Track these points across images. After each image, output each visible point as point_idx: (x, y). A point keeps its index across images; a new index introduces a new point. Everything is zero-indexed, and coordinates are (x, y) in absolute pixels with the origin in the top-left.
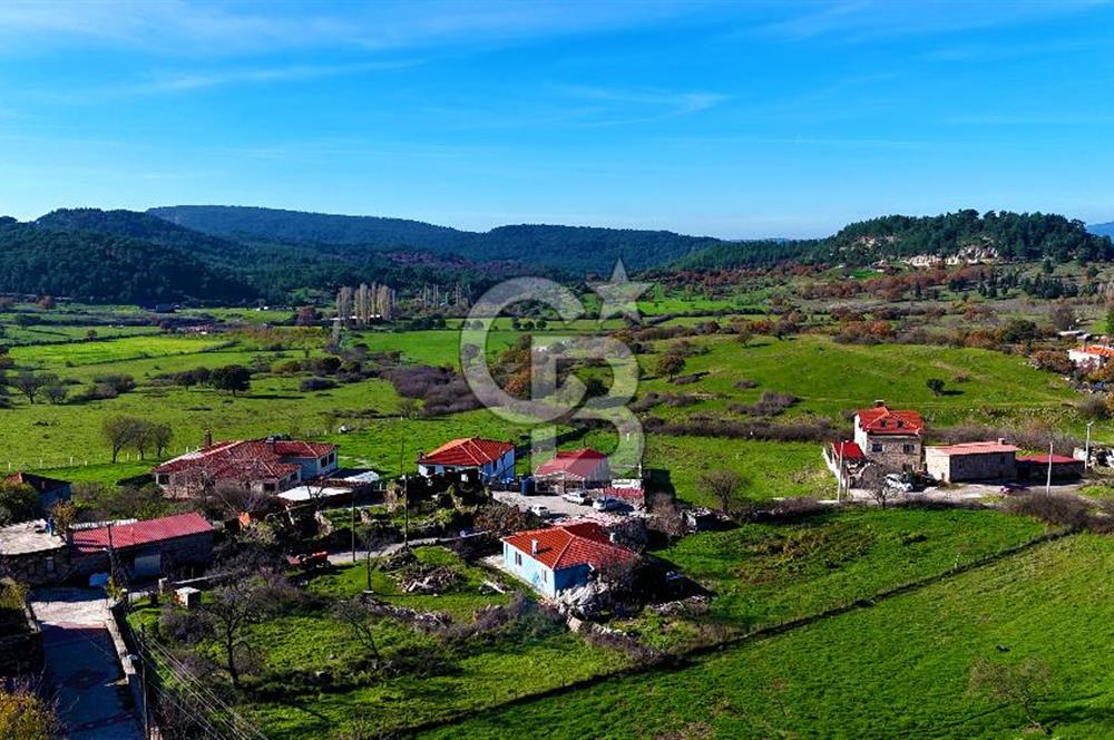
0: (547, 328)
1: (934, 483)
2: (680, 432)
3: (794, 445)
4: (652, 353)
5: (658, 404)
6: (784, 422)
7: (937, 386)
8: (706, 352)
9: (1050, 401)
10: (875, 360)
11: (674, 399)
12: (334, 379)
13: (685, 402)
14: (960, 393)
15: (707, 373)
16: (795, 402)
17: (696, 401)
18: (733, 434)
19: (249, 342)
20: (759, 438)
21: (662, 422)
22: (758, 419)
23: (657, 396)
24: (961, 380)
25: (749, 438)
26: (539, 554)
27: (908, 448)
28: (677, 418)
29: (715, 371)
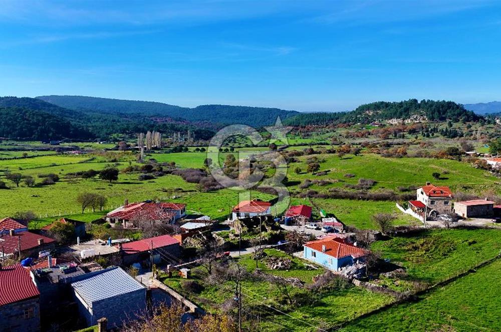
1: (461, 218)
2: (326, 197)
3: (380, 202)
4: (299, 162)
5: (312, 185)
6: (372, 192)
7: (437, 175)
8: (324, 161)
9: (488, 182)
10: (404, 165)
11: (319, 182)
12: (151, 174)
13: (325, 184)
14: (447, 179)
15: (329, 171)
16: (375, 183)
17: (330, 183)
18: (352, 198)
19: (100, 158)
20: (364, 199)
21: (316, 193)
22: (361, 191)
23: (310, 181)
24: (446, 173)
25: (359, 199)
26: (327, 251)
27: (446, 203)
28: (323, 191)
29: (332, 170)
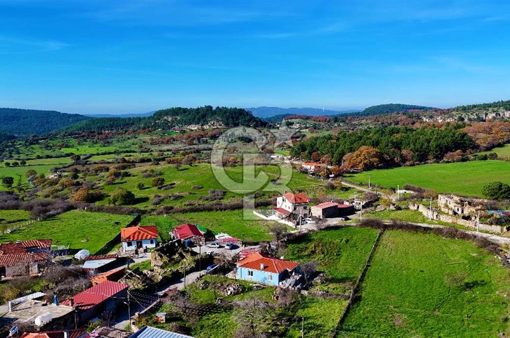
0: (27, 164)
2: (184, 211)
4: (134, 176)
5: (163, 200)
6: (225, 202)
9: (313, 184)
11: (170, 197)
13: (176, 198)
15: (174, 184)
16: (224, 193)
17: (182, 197)
18: (210, 209)
20: (221, 210)
21: (172, 208)
22: (215, 202)
23: (159, 196)
25: (217, 210)
26: (265, 268)
27: (305, 208)
28: (177, 205)
29: (177, 182)
